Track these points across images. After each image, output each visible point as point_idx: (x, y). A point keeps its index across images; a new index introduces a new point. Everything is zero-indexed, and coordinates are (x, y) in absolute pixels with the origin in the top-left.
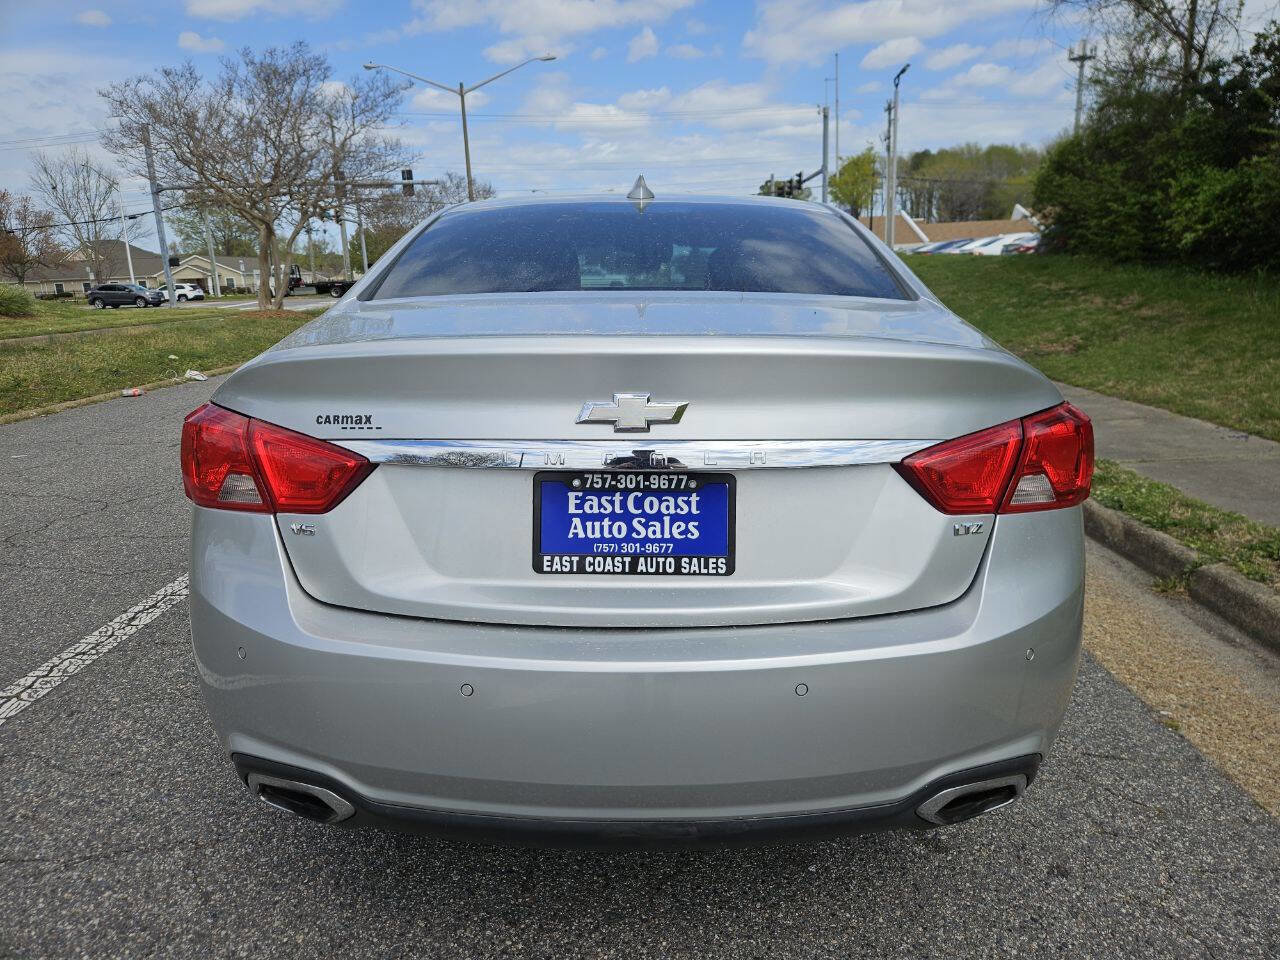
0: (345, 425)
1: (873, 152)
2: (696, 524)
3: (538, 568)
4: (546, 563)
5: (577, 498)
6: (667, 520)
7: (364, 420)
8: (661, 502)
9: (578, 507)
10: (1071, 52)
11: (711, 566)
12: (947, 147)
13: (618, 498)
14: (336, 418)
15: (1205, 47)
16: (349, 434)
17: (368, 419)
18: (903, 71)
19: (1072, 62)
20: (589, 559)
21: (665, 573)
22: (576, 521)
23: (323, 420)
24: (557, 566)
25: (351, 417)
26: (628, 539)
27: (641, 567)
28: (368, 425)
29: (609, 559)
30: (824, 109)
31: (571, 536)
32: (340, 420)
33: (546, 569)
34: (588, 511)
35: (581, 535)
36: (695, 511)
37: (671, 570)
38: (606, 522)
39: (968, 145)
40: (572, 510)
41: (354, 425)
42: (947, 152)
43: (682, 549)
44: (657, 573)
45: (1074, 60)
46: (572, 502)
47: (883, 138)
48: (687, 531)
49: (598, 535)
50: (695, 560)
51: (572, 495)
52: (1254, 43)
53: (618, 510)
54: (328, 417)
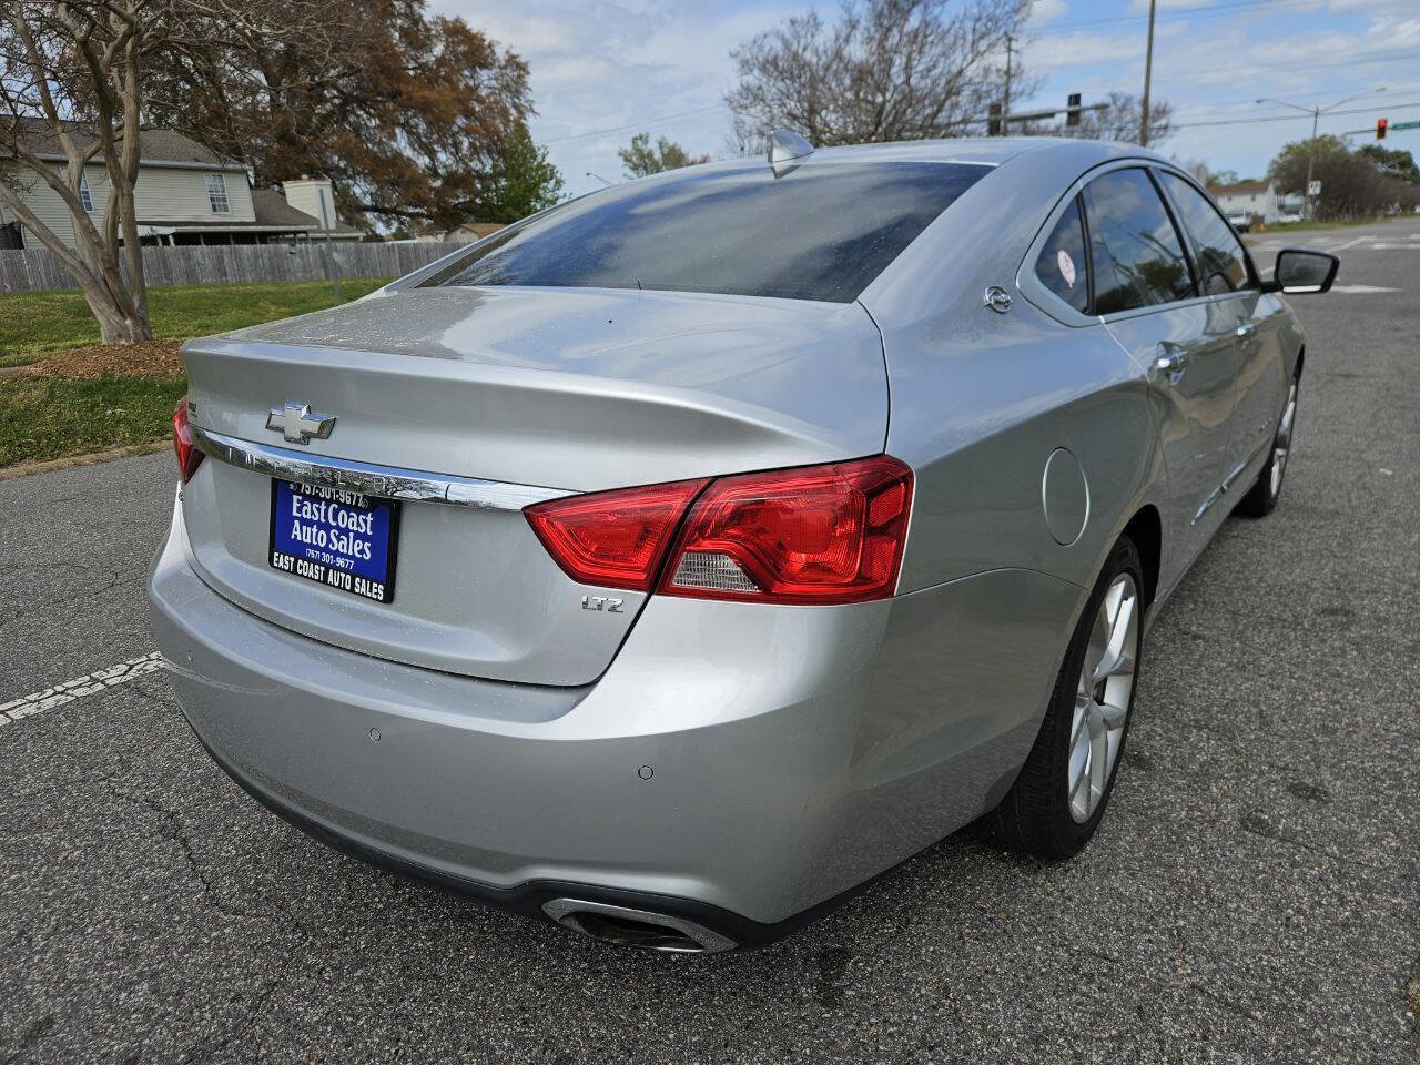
2: (369, 544)
3: (270, 562)
4: (275, 559)
5: (298, 501)
6: (351, 534)
8: (349, 517)
9: (299, 510)
11: (374, 590)
13: (323, 506)
20: (300, 562)
21: (344, 589)
22: (297, 523)
24: (281, 564)
26: (326, 549)
27: (330, 579)
29: (313, 565)
31: (292, 537)
33: (275, 564)
34: (305, 516)
35: (299, 538)
36: (369, 533)
37: (348, 588)
38: (315, 530)
40: (295, 513)
43: (359, 569)
44: (339, 587)
46: (295, 505)
48: (363, 551)
49: (309, 541)
50: (364, 581)
51: (295, 498)
53: (323, 520)
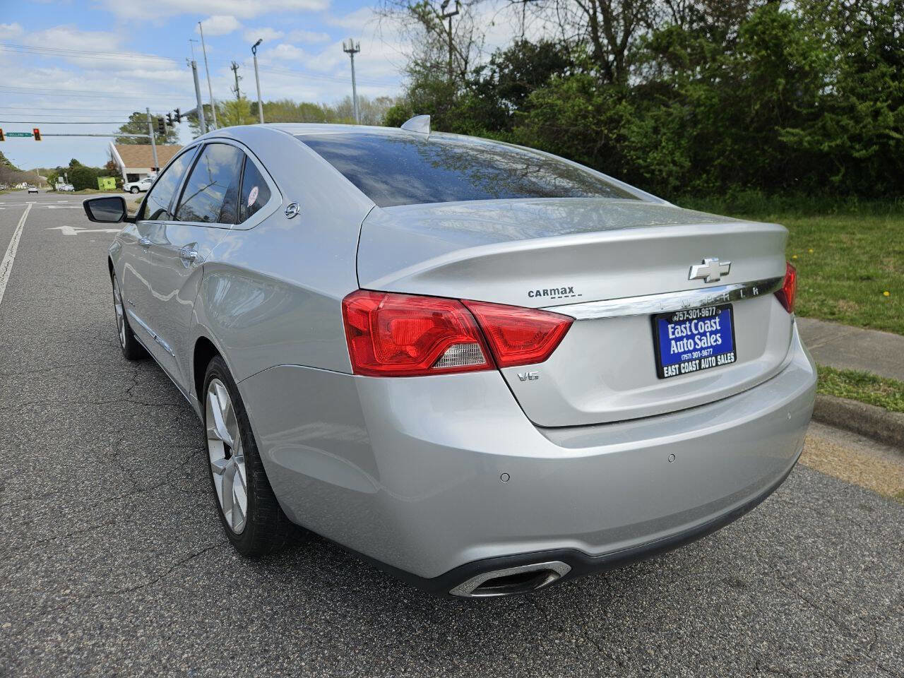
0: (553, 296)
1: (246, 100)
2: (720, 335)
3: (660, 375)
4: (666, 372)
5: (672, 328)
6: (708, 334)
7: (568, 290)
8: (705, 324)
9: (673, 333)
10: (344, 46)
11: (729, 358)
12: (274, 101)
13: (688, 325)
14: (545, 292)
15: (467, 57)
16: (557, 302)
17: (571, 290)
18: (258, 43)
19: (346, 53)
20: (682, 365)
21: (712, 367)
22: (673, 342)
23: (534, 294)
24: (670, 373)
25: (558, 289)
26: (695, 350)
27: (703, 366)
28: (571, 294)
29: (690, 363)
30: (192, 62)
31: (672, 353)
32: (549, 292)
33: (666, 375)
34: (677, 335)
35: (676, 351)
36: (719, 328)
37: (714, 365)
39: (287, 102)
40: (671, 336)
41: (560, 295)
42: (274, 104)
43: (717, 351)
44: (709, 367)
45: (347, 51)
46: (671, 331)
47: (233, 90)
48: (716, 340)
49: (683, 350)
50: (722, 356)
51: (670, 326)
52: (490, 59)
53: (689, 333)
54: (538, 291)
